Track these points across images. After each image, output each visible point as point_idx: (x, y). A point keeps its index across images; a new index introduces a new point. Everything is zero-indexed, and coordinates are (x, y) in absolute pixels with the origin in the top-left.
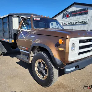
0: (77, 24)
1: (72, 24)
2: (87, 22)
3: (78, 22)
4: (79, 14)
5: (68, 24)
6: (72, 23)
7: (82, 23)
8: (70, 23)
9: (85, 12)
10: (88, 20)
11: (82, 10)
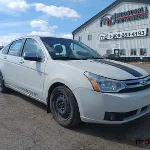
0: (125, 37)
1: (116, 38)
2: (145, 35)
3: (128, 35)
4: (130, 20)
5: (109, 38)
6: (118, 36)
7: (136, 36)
8: (114, 36)
10: (148, 29)
11: (136, 11)
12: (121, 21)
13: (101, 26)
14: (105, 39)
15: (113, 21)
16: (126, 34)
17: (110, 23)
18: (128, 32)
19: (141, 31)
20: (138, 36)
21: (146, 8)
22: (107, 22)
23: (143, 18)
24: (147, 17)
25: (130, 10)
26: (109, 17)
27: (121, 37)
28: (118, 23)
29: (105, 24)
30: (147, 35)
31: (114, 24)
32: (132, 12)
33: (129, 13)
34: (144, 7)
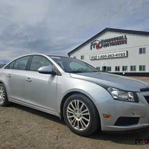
0: (110, 57)
1: (103, 58)
2: (126, 56)
3: (112, 56)
4: (113, 44)
5: (98, 58)
6: (104, 56)
7: (118, 56)
8: (101, 56)
9: (121, 41)
10: (127, 52)
11: (118, 38)
12: (106, 45)
13: (91, 49)
14: (94, 59)
15: (100, 45)
17: (98, 47)
18: (112, 54)
19: (122, 53)
20: (120, 56)
21: (125, 36)
22: (95, 46)
24: (126, 43)
25: (113, 37)
26: (97, 42)
27: (107, 57)
29: (94, 47)
30: (127, 56)
31: (101, 47)
32: (115, 39)
33: (112, 39)
34: (124, 35)
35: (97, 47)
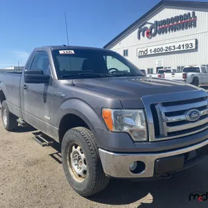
0: (169, 52)
1: (158, 53)
2: (194, 47)
3: (173, 48)
5: (149, 53)
6: (160, 50)
7: (182, 49)
8: (155, 50)
10: (196, 40)
11: (181, 16)
12: (163, 31)
13: (139, 38)
15: (153, 31)
16: (170, 48)
18: (172, 45)
19: (189, 42)
20: (185, 49)
22: (145, 33)
23: (190, 26)
25: (174, 16)
26: (148, 26)
27: (164, 51)
28: (159, 33)
29: (143, 35)
31: (155, 35)
33: (172, 20)
34: (191, 12)
35: (148, 33)
